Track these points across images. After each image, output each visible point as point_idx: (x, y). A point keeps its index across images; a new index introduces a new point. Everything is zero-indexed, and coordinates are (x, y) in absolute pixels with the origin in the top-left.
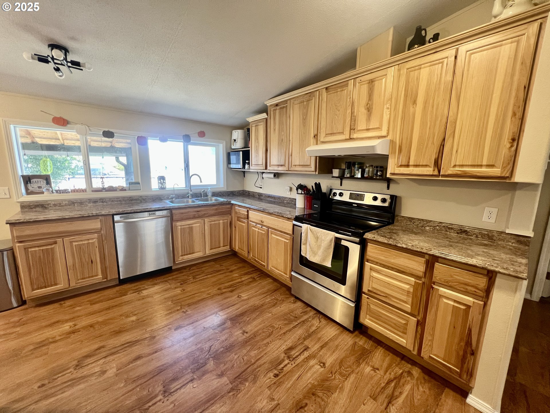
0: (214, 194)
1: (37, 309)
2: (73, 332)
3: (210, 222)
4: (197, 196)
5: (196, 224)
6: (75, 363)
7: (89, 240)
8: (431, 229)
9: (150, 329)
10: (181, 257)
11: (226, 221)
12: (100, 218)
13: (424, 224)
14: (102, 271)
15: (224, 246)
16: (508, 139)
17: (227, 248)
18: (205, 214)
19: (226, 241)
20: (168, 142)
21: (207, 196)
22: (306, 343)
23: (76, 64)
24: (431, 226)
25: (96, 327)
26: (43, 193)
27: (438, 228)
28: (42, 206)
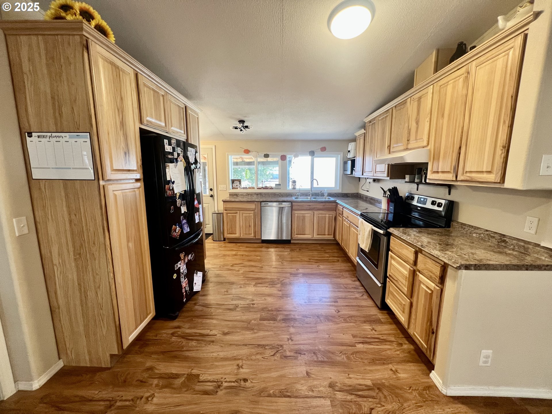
0: (330, 195)
1: (229, 244)
2: (236, 255)
3: (318, 214)
4: (316, 195)
5: (308, 214)
6: (232, 264)
7: (249, 214)
8: (477, 236)
9: (263, 264)
10: (296, 235)
11: (331, 215)
12: (255, 203)
13: (472, 230)
14: (254, 233)
15: (328, 235)
16: (500, 146)
17: (331, 237)
18: (314, 208)
19: (330, 231)
20: (299, 157)
21: (323, 196)
22: (338, 300)
23: (247, 127)
24: (477, 233)
25: (244, 256)
26: (237, 188)
27: (482, 235)
28: (236, 195)
